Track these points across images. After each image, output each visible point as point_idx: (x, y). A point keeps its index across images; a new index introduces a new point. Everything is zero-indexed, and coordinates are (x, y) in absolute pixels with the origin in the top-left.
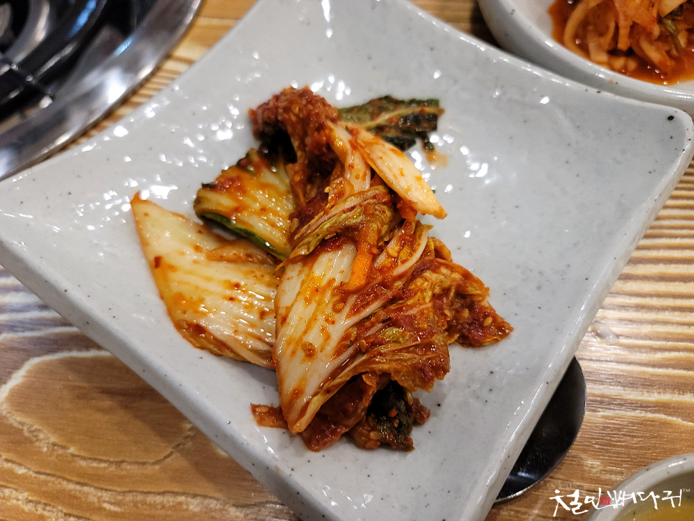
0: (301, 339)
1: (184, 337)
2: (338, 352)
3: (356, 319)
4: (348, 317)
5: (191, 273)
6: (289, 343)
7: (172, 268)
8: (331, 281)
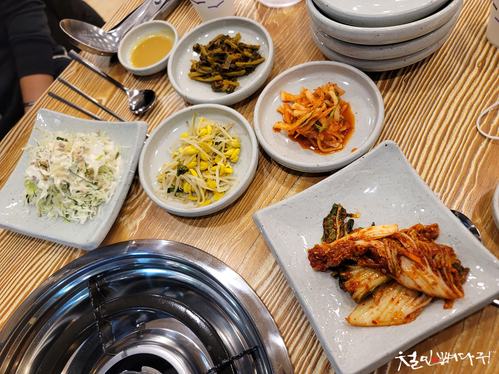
0: (429, 285)
1: (410, 322)
2: (438, 275)
3: (428, 266)
4: (427, 268)
5: (382, 313)
6: (429, 289)
7: (378, 318)
8: (413, 268)
